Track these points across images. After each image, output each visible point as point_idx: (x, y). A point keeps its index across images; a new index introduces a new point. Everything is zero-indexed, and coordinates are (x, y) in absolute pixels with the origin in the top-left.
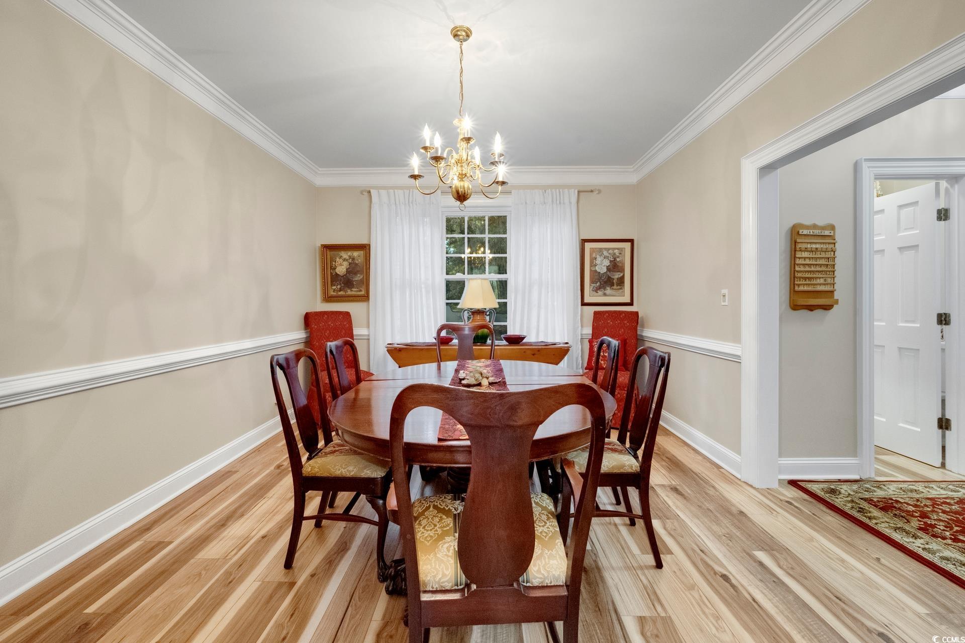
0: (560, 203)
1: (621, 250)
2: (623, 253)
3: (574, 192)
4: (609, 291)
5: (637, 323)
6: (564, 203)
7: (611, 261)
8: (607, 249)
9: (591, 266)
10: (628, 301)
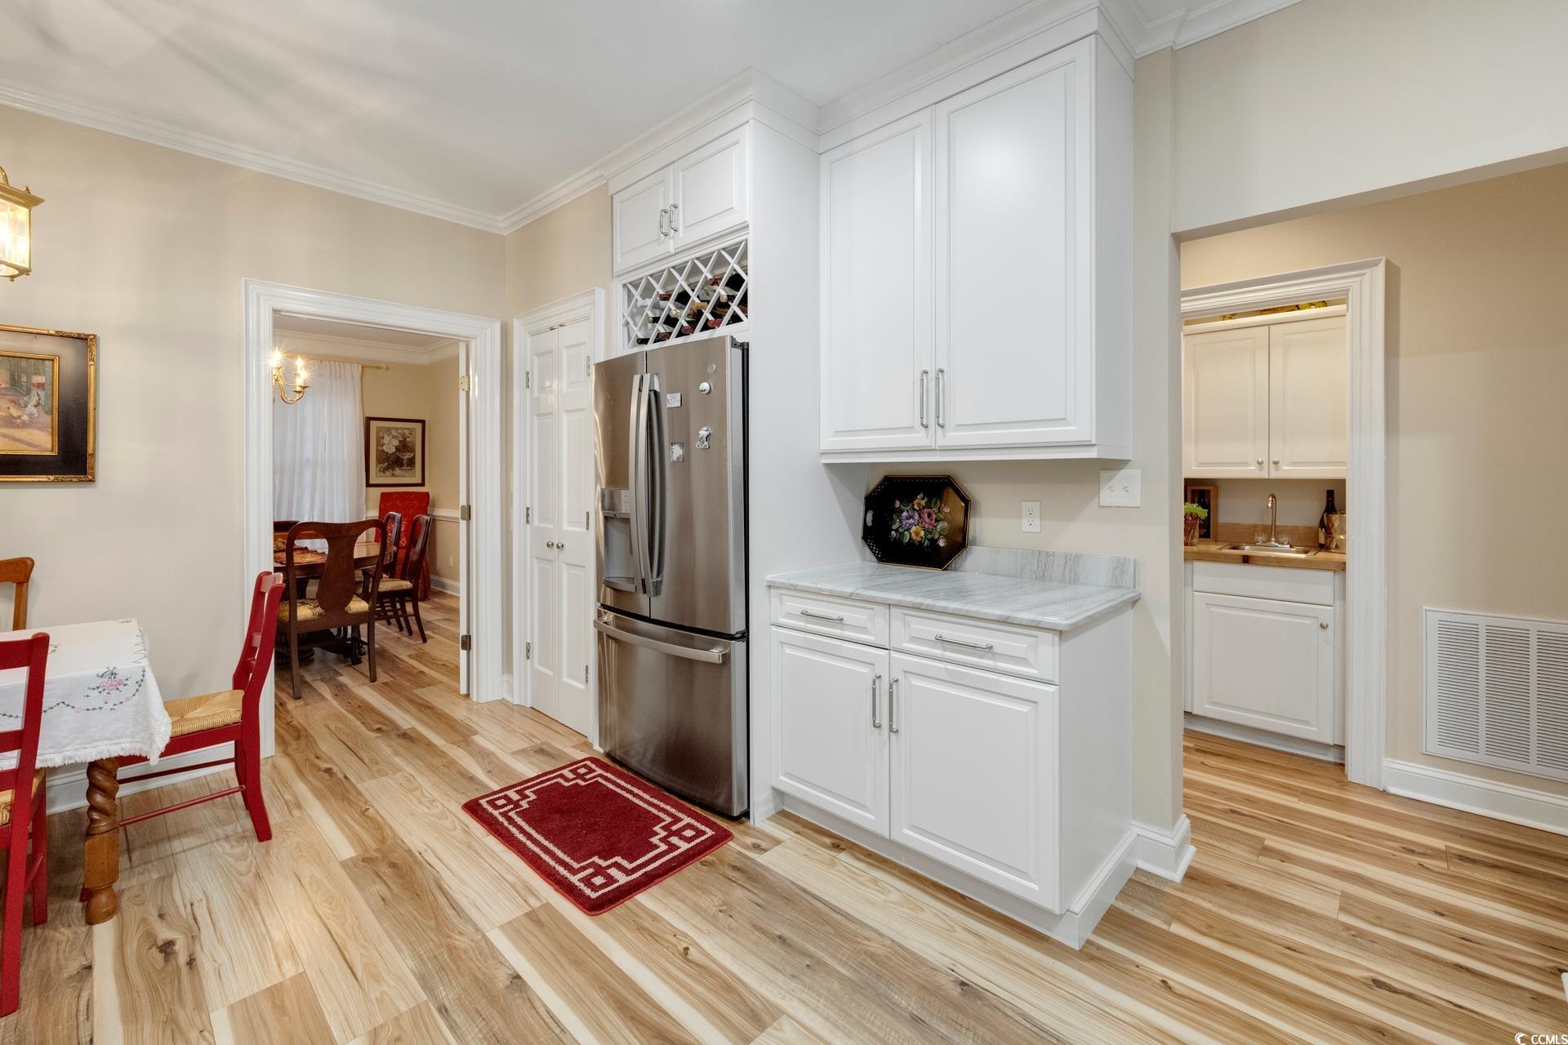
0: (340, 377)
1: (412, 431)
2: (413, 433)
3: (358, 368)
4: (398, 471)
5: (428, 504)
6: (345, 378)
7: (400, 441)
8: (397, 429)
9: (377, 446)
10: (420, 481)
